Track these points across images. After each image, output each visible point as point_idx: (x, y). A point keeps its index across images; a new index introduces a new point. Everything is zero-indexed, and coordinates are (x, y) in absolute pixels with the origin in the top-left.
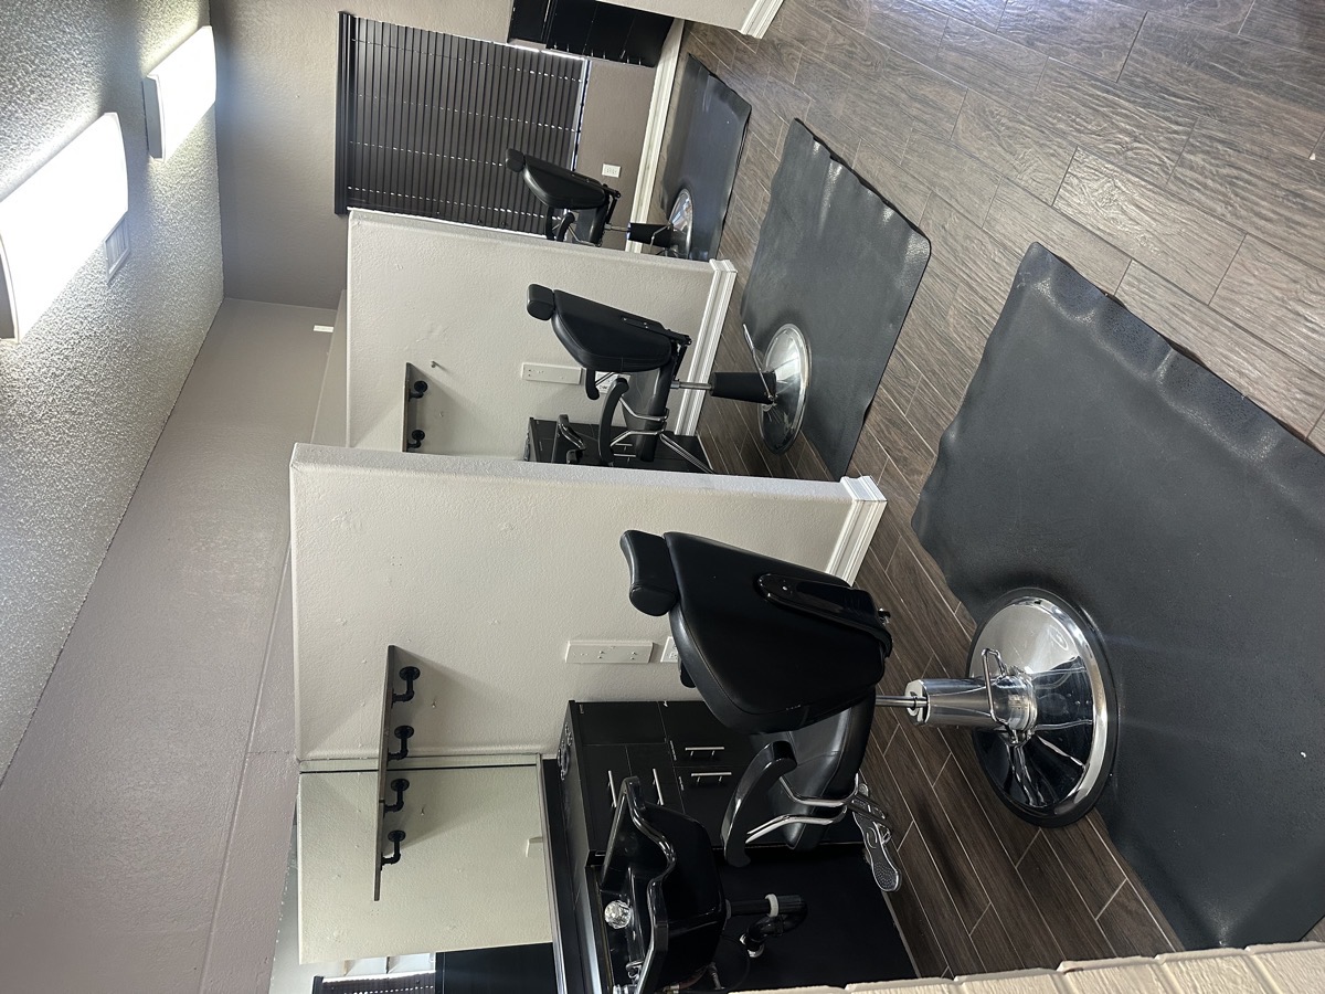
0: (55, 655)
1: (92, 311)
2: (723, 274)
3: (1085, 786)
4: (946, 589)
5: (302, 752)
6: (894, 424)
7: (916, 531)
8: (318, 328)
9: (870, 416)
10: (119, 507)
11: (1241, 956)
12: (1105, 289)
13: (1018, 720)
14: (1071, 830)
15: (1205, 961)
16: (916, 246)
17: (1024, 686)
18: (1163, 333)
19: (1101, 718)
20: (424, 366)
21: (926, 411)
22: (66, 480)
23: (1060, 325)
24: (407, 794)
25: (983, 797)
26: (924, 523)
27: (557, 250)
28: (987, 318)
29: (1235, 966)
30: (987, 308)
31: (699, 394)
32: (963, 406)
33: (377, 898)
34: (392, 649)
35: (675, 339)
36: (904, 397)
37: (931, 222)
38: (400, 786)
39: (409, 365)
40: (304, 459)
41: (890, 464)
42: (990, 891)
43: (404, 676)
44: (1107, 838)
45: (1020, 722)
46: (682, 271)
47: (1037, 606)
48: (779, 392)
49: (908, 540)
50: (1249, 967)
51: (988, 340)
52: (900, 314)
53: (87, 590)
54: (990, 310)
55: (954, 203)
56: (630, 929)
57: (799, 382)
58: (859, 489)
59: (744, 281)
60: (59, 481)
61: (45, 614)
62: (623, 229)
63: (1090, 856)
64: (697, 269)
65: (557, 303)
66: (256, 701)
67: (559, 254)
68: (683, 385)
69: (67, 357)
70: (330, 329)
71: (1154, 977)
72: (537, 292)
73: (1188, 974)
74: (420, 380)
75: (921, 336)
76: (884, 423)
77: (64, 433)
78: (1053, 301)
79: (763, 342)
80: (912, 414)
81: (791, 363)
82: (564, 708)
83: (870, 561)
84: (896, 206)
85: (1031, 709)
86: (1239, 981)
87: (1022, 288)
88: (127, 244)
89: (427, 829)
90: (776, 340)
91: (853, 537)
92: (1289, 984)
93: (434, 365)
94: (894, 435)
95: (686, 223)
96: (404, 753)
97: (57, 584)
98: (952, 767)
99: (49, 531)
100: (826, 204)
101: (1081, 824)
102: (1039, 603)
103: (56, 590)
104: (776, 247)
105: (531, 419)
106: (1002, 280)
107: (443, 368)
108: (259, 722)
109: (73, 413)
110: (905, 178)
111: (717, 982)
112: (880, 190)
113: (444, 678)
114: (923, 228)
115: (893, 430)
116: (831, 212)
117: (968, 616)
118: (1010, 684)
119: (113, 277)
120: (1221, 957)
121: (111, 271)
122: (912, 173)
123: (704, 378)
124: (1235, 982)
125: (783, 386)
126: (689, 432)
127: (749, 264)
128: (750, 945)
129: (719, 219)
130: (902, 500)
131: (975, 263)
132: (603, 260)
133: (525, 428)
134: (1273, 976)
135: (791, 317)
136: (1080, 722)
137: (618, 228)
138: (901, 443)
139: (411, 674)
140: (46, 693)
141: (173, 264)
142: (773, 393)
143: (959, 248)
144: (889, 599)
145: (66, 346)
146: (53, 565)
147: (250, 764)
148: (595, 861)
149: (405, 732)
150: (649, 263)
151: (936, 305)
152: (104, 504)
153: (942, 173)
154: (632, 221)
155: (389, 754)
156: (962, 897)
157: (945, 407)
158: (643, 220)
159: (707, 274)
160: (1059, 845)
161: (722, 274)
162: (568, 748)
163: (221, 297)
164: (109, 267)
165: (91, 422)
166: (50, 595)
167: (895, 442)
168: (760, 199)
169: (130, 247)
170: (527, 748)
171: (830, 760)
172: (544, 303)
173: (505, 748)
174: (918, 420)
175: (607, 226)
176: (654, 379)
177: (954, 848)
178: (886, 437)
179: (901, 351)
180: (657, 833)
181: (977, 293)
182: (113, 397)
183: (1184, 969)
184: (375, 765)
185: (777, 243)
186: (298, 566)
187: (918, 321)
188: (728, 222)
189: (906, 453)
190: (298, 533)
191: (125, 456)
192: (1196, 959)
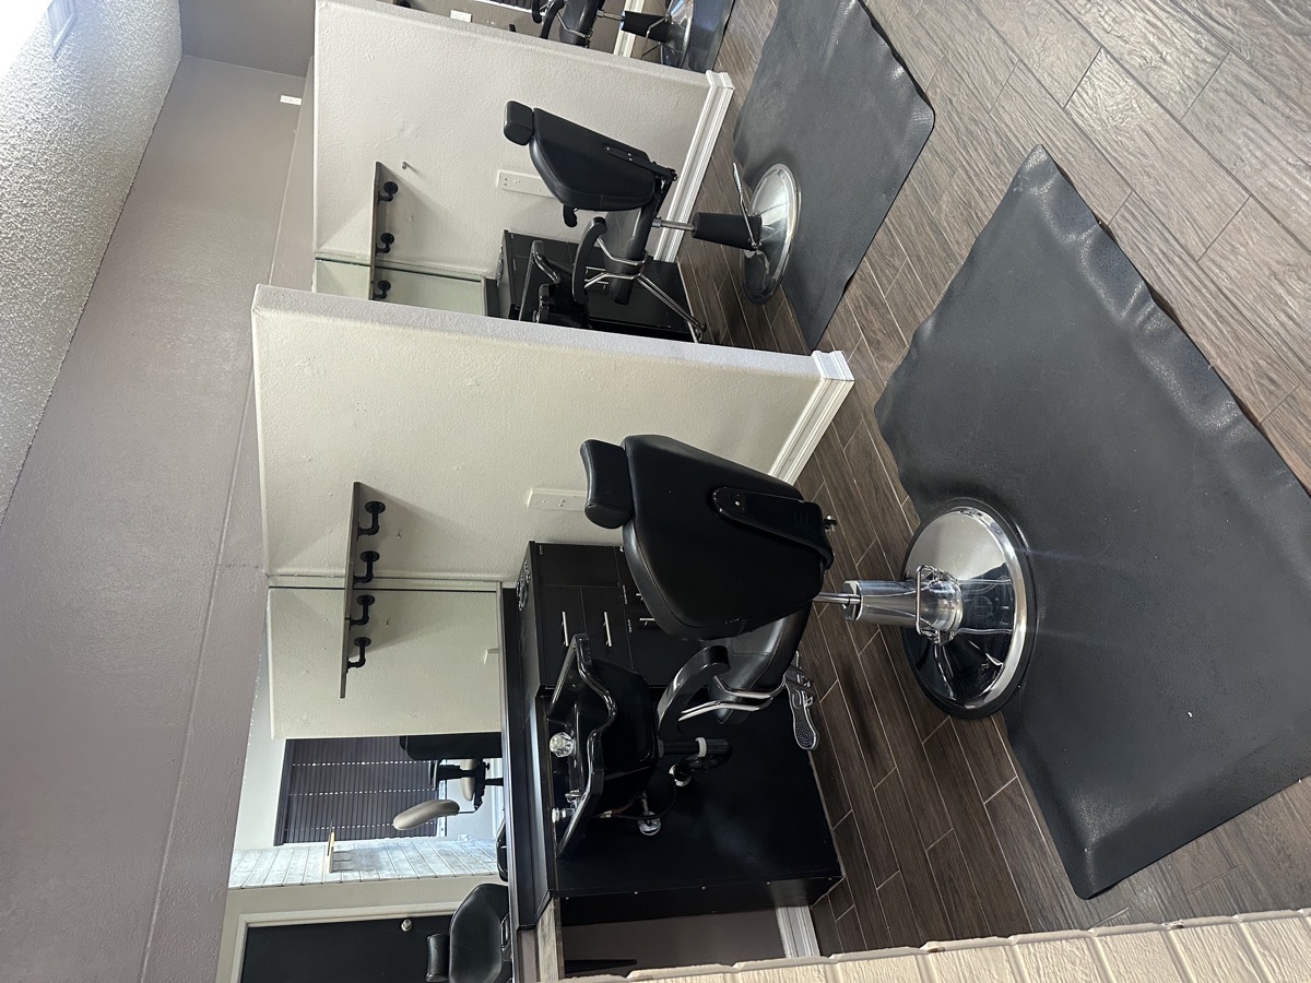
0: (23, 451)
1: (38, 90)
2: (719, 89)
3: (998, 686)
4: (897, 480)
5: (270, 569)
6: (872, 303)
7: (878, 416)
8: (285, 99)
9: (850, 288)
10: (79, 297)
11: (1084, 938)
12: (1100, 216)
13: (943, 622)
14: (976, 725)
15: (1052, 943)
16: (922, 116)
17: (953, 591)
18: (1147, 280)
19: (1020, 630)
20: (395, 167)
21: (905, 297)
22: (22, 277)
23: (1048, 243)
24: (373, 608)
25: (903, 676)
26: (886, 414)
27: (542, 50)
28: (980, 215)
29: (1078, 948)
30: (981, 203)
31: (678, 234)
32: (942, 303)
33: (343, 696)
34: (357, 486)
35: (660, 175)
36: (887, 277)
37: (938, 91)
38: (367, 601)
39: (378, 164)
40: (265, 304)
41: (862, 344)
42: (897, 757)
43: (369, 510)
44: (1007, 740)
45: (945, 625)
46: (675, 83)
47: (975, 517)
48: (763, 239)
49: (870, 425)
50: (1089, 950)
51: (977, 239)
52: (894, 186)
53: (51, 385)
54: (983, 206)
55: (965, 76)
56: (571, 758)
57: (785, 232)
58: (830, 367)
59: (740, 101)
60: (15, 279)
61: (11, 415)
62: (616, 17)
63: (989, 751)
64: (692, 82)
65: (537, 125)
66: (225, 514)
67: (544, 54)
68: (663, 223)
69: (13, 146)
70: (297, 101)
71: (1005, 957)
72: (515, 109)
73: (1035, 955)
74: (390, 180)
75: (912, 216)
76: (863, 299)
77: (17, 227)
78: (1048, 215)
79: (753, 179)
80: (891, 297)
81: (779, 207)
82: (522, 549)
83: (830, 436)
84: (906, 61)
85: (958, 613)
86: (1078, 962)
87: (1018, 193)
88: (72, 9)
89: (391, 637)
90: (764, 181)
91: (817, 412)
92: (1121, 965)
93: (405, 166)
94: (872, 315)
95: (685, 17)
96: (369, 577)
97: (21, 383)
98: (878, 641)
99: (9, 332)
100: (834, 40)
101: (986, 722)
102: (980, 514)
103: (19, 389)
104: (777, 73)
105: (506, 232)
106: (1000, 177)
107: (415, 170)
108: (228, 536)
109: (25, 206)
110: (920, 33)
111: (646, 808)
112: (891, 37)
113: (409, 515)
114: (930, 95)
115: (871, 309)
116: (838, 49)
117: (914, 512)
118: (941, 589)
119: (59, 49)
120: (1067, 939)
121: (55, 42)
122: (926, 26)
123: (684, 218)
124: (1074, 964)
125: (768, 232)
126: (669, 258)
127: (748, 82)
128: (678, 776)
129: (721, 23)
130: (869, 384)
131: (976, 150)
132: (591, 64)
133: (498, 242)
134: (1107, 957)
135: (781, 156)
136: (1003, 631)
137: (612, 16)
138: (877, 325)
139: (376, 508)
140: (17, 489)
141: (124, 24)
142: (757, 241)
143: (963, 129)
144: (843, 477)
145: (11, 134)
146: (15, 365)
147: (220, 576)
148: (545, 694)
149: (371, 557)
150: (640, 71)
151: (932, 185)
152: (64, 296)
153: (958, 37)
154: (626, 9)
155: (355, 577)
156: (872, 757)
157: (924, 298)
158: (638, 9)
159: (699, 88)
160: (963, 734)
161: (719, 87)
162: (527, 585)
163: (180, 56)
164: (54, 38)
165: (45, 213)
166: (14, 395)
167: (871, 322)
168: (766, 11)
169: (76, 11)
170: (486, 576)
171: (762, 659)
172: (524, 124)
173: (467, 575)
174: (896, 305)
175: (599, 13)
176: (635, 218)
177: (870, 713)
178: (863, 314)
179: (891, 226)
180: (602, 688)
181: (974, 185)
182: (66, 182)
183: (1032, 951)
184: (342, 583)
185: (778, 69)
186: (262, 405)
187: (911, 198)
188: (731, 26)
189: (880, 336)
190: (261, 376)
191: (84, 243)
192: (1044, 941)
